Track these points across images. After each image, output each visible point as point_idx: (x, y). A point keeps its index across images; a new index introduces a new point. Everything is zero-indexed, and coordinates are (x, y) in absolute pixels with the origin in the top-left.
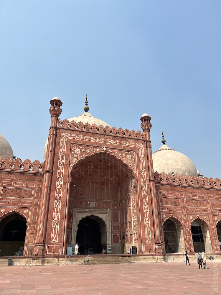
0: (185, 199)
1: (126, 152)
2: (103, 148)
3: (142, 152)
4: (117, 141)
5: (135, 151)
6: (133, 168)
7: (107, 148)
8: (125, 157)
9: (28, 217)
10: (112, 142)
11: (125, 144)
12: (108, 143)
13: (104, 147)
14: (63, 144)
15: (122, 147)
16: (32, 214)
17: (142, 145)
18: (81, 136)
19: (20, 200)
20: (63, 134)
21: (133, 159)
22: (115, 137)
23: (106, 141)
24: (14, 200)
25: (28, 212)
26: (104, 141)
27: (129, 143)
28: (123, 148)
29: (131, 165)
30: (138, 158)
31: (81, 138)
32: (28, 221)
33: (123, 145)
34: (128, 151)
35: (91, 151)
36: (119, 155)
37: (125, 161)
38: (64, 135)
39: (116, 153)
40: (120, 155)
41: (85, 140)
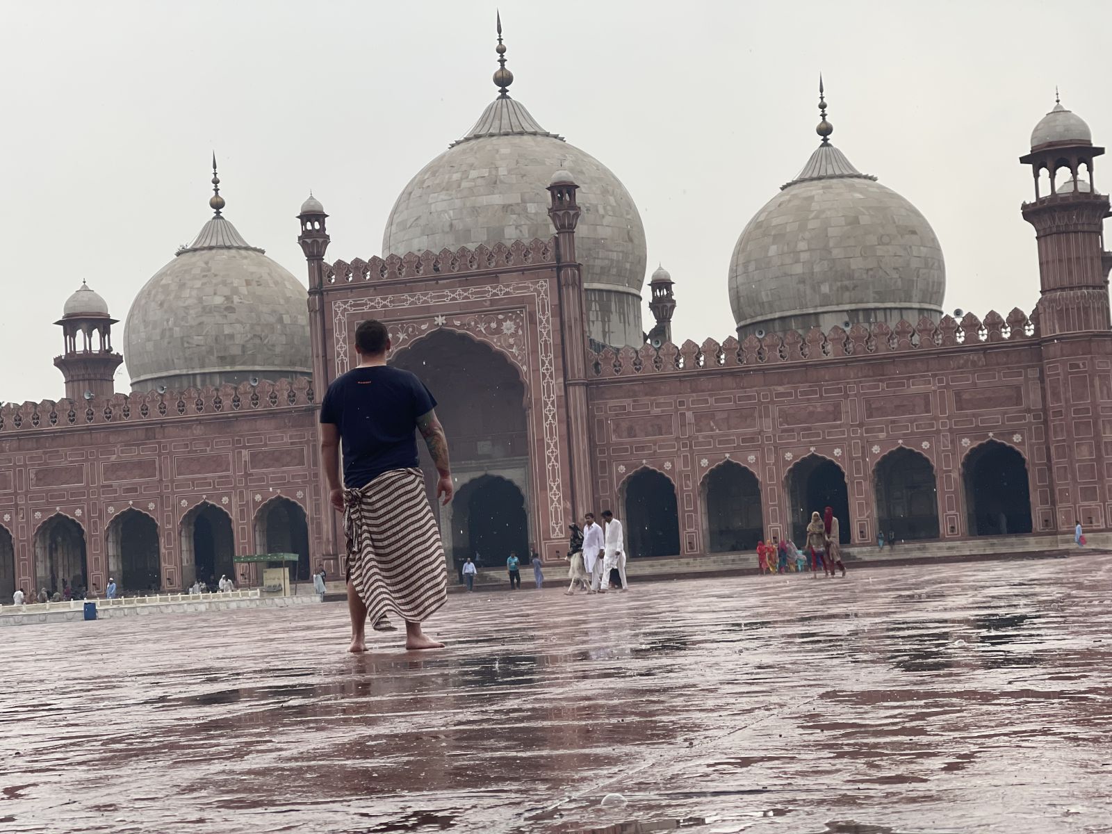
0: (689, 415)
1: (501, 317)
2: (436, 318)
3: (543, 306)
4: (472, 289)
5: (524, 307)
6: (520, 358)
7: (446, 315)
8: (498, 331)
9: (305, 505)
10: (460, 295)
11: (495, 291)
12: (448, 302)
13: (438, 316)
14: (340, 331)
15: (488, 302)
16: (311, 498)
17: (546, 282)
18: (378, 298)
19: (284, 472)
20: (337, 305)
21: (520, 332)
22: (466, 280)
23: (444, 296)
24: (274, 473)
25: (305, 496)
26: (439, 297)
27: (508, 286)
28: (491, 305)
29: (514, 350)
30: (533, 325)
31: (378, 303)
32: (308, 512)
33: (489, 297)
34: (504, 311)
35: (408, 335)
36: (480, 331)
37: (496, 344)
38: (339, 307)
39: (473, 323)
40: (482, 327)
41: (391, 308)
